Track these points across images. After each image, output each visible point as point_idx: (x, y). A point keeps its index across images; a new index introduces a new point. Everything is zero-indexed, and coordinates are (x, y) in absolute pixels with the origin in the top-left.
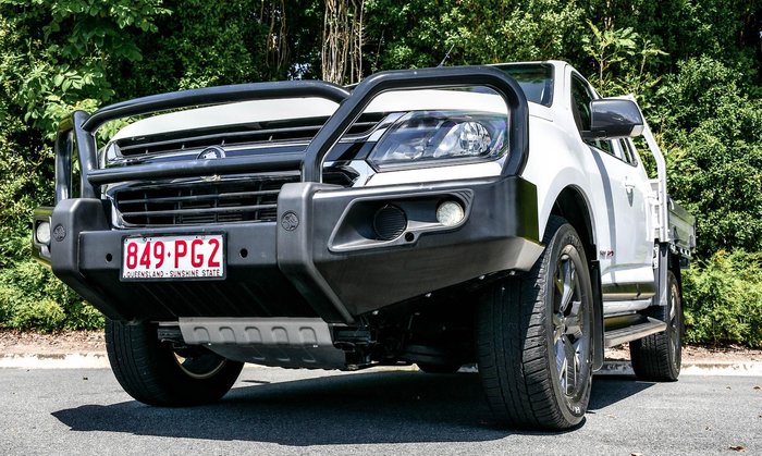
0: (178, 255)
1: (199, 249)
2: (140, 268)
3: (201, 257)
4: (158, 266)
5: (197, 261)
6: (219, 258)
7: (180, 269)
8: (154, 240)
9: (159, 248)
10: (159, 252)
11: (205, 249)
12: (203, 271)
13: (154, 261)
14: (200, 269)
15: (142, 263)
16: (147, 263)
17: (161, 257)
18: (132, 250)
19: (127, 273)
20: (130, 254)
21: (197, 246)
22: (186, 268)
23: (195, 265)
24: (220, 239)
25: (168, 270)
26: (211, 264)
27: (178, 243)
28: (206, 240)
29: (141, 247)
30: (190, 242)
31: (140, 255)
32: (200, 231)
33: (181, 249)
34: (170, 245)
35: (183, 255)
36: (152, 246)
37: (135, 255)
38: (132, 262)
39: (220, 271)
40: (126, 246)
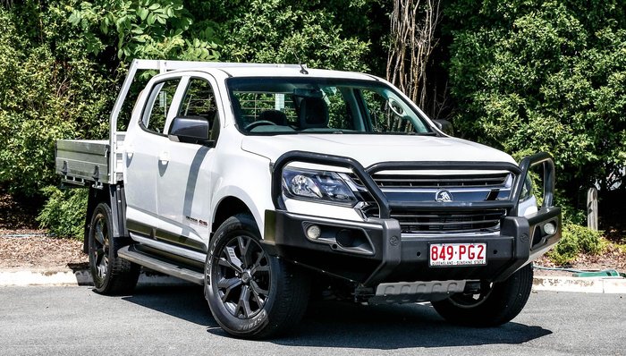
0: (461, 253)
1: (472, 250)
2: (440, 261)
3: (473, 254)
4: (450, 259)
5: (471, 256)
6: (484, 254)
7: (462, 260)
8: (447, 246)
9: (450, 250)
10: (450, 251)
11: (476, 250)
12: (475, 261)
13: (447, 256)
14: (473, 260)
15: (441, 257)
16: (444, 257)
17: (452, 254)
18: (435, 250)
19: (432, 263)
20: (433, 252)
21: (471, 248)
22: (465, 259)
23: (470, 258)
24: (485, 246)
25: (455, 261)
26: (479, 257)
27: (461, 247)
28: (476, 245)
29: (440, 248)
30: (467, 246)
31: (439, 253)
32: (472, 241)
33: (463, 250)
34: (456, 247)
35: (464, 253)
36: (446, 248)
37: (436, 253)
38: (435, 257)
39: (484, 261)
40: (431, 248)
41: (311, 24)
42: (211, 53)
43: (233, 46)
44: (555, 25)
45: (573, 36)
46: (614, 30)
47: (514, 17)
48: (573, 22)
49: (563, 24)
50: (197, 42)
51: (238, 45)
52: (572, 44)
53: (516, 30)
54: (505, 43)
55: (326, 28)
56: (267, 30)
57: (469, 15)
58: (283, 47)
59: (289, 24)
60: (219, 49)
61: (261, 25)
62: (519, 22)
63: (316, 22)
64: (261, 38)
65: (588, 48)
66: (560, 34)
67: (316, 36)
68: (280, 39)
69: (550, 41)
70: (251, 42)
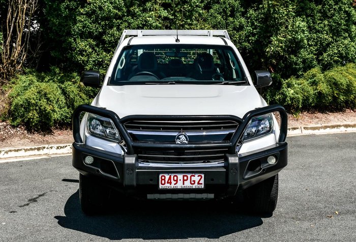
0: (184, 180)
1: (193, 178)
2: (167, 185)
3: (194, 181)
4: (175, 184)
6: (202, 181)
7: (185, 185)
8: (173, 175)
10: (175, 179)
11: (196, 178)
12: (195, 186)
13: (173, 182)
15: (168, 183)
16: (171, 183)
17: (177, 181)
18: (163, 178)
19: (161, 186)
20: (162, 180)
22: (187, 184)
23: (191, 184)
24: (203, 176)
25: (180, 185)
26: (198, 183)
27: (184, 176)
28: (196, 176)
29: (167, 177)
30: (189, 176)
31: (167, 180)
32: (193, 171)
33: (185, 178)
34: (180, 177)
35: (187, 180)
36: (172, 177)
37: (164, 180)
38: (163, 182)
39: (203, 186)
40: (160, 176)
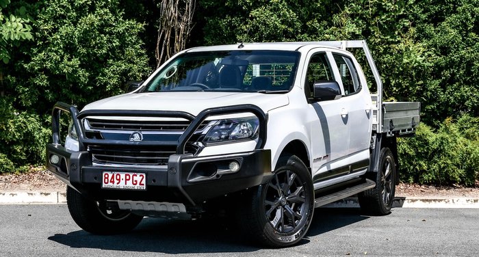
0: (126, 180)
1: (135, 178)
2: (110, 184)
3: (136, 181)
4: (118, 183)
5: (135, 183)
6: (144, 182)
7: (127, 185)
8: (116, 173)
9: (118, 177)
11: (138, 178)
12: (137, 187)
13: (116, 181)
14: (136, 186)
15: (111, 182)
16: (113, 182)
17: (119, 180)
18: (106, 176)
19: (104, 185)
20: (105, 178)
21: (135, 177)
22: (130, 185)
23: (133, 184)
24: (145, 176)
25: (122, 185)
26: (140, 184)
27: (126, 175)
28: (138, 175)
29: (110, 175)
30: (131, 175)
31: (110, 178)
32: (135, 171)
33: (128, 177)
34: (123, 175)
35: (129, 180)
36: (115, 175)
37: (107, 178)
38: (106, 181)
39: (144, 187)
40: (104, 174)
41: (102, 8)
42: (24, 27)
43: (41, 22)
44: (279, 16)
45: (291, 25)
46: (319, 22)
47: (250, 9)
48: (291, 15)
49: (285, 15)
50: (13, 18)
51: (45, 21)
52: (291, 30)
53: (252, 18)
54: (244, 27)
55: (113, 11)
56: (68, 11)
57: (217, 6)
58: (80, 24)
59: (85, 7)
60: (30, 24)
61: (63, 7)
62: (254, 13)
63: (105, 6)
64: (63, 17)
65: (302, 33)
66: (283, 22)
67: (106, 17)
68: (78, 18)
69: (276, 27)
70: (55, 19)
